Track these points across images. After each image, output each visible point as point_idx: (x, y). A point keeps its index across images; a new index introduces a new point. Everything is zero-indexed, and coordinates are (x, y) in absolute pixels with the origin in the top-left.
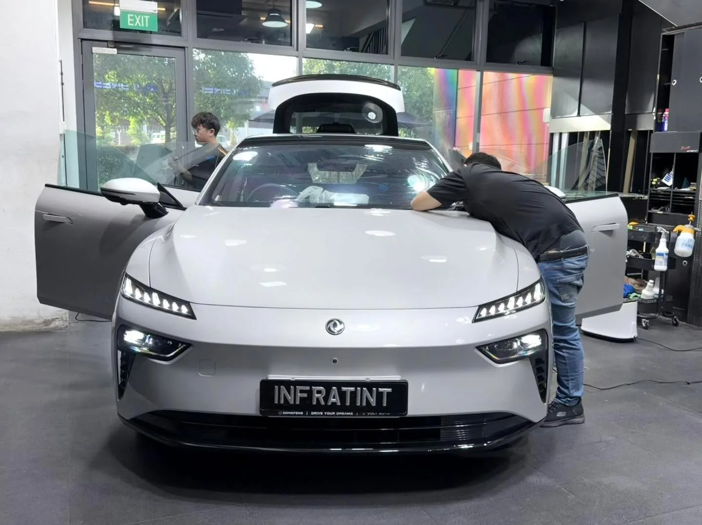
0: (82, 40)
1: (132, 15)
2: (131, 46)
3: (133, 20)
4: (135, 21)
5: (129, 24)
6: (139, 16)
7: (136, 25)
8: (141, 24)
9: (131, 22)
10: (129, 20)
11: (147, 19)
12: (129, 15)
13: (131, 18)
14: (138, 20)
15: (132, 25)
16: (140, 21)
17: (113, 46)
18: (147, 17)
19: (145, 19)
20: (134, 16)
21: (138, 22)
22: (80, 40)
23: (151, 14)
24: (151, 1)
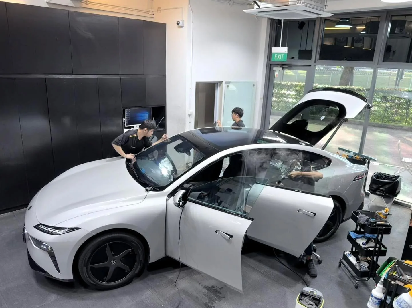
0: (271, 65)
1: (277, 55)
2: (287, 66)
3: (276, 57)
4: (278, 57)
5: (275, 59)
7: (278, 59)
8: (280, 58)
10: (275, 57)
12: (276, 55)
13: (276, 56)
14: (279, 56)
15: (276, 59)
16: (280, 57)
17: (280, 67)
18: (282, 55)
19: (282, 56)
21: (279, 57)
22: (269, 65)
23: (284, 54)
24: (285, 47)
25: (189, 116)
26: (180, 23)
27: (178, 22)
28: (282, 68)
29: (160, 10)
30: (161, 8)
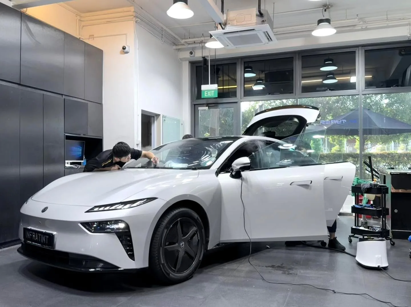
0: (195, 105)
1: (207, 92)
2: (213, 105)
3: (206, 94)
4: (208, 94)
5: (205, 96)
6: (210, 92)
7: (208, 96)
9: (206, 95)
10: (205, 94)
11: (213, 93)
12: (205, 92)
13: (206, 93)
14: (209, 93)
16: (210, 94)
17: (206, 106)
18: (213, 91)
19: (212, 92)
20: (208, 92)
21: (209, 94)
22: (194, 105)
23: (215, 90)
24: (215, 84)
25: (137, 146)
26: (126, 48)
27: (124, 47)
28: (207, 107)
29: (93, 38)
30: (95, 36)
